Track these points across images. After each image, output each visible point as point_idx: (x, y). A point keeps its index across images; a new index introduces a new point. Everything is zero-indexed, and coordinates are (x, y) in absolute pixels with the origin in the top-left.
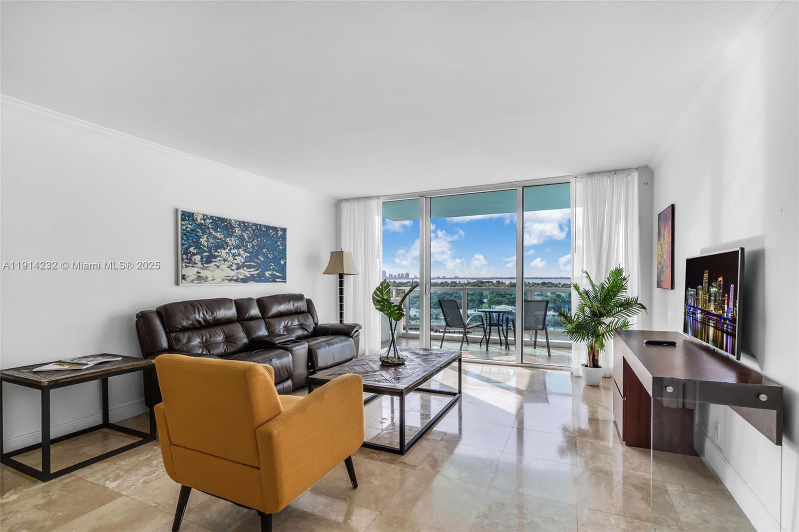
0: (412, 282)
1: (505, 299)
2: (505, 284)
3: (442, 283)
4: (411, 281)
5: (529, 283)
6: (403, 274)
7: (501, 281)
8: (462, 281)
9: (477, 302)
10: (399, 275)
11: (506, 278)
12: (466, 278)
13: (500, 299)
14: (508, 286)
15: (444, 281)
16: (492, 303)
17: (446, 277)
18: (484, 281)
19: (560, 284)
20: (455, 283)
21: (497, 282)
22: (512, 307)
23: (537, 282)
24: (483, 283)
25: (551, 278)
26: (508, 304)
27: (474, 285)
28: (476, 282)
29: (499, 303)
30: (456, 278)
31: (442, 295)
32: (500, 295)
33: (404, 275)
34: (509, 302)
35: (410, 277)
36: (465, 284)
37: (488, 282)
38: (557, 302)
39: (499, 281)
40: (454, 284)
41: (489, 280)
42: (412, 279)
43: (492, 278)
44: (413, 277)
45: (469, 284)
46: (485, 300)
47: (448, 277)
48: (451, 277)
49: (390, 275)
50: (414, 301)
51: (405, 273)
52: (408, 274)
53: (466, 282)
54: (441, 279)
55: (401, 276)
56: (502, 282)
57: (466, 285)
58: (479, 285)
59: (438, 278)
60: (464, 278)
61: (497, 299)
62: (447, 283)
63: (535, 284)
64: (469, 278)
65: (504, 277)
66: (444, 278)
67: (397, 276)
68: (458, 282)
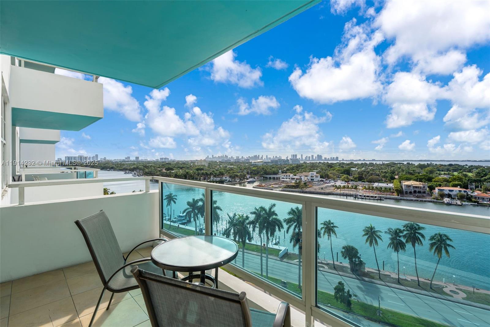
0: (340, 163)
1: (413, 177)
3: (362, 164)
4: (339, 162)
6: (334, 158)
7: (411, 163)
8: (378, 163)
9: (389, 178)
10: (331, 158)
12: (381, 161)
13: (409, 176)
14: (417, 167)
15: (364, 162)
16: (401, 179)
17: (366, 160)
18: (396, 162)
19: (467, 165)
20: (373, 164)
21: (407, 163)
22: (420, 183)
23: (443, 164)
24: (395, 164)
25: (457, 161)
26: (416, 180)
27: (388, 165)
29: (408, 179)
31: (361, 172)
32: (409, 173)
35: (339, 159)
36: (380, 164)
39: (409, 163)
40: (372, 164)
41: (401, 162)
42: (340, 161)
45: (383, 164)
46: (396, 177)
48: (370, 160)
49: (325, 158)
50: (340, 176)
51: (335, 157)
52: (337, 158)
53: (381, 163)
54: (362, 161)
56: (412, 163)
58: (392, 165)
59: (360, 160)
60: (380, 161)
61: (406, 176)
62: (366, 163)
65: (414, 160)
66: (364, 160)
67: (330, 159)
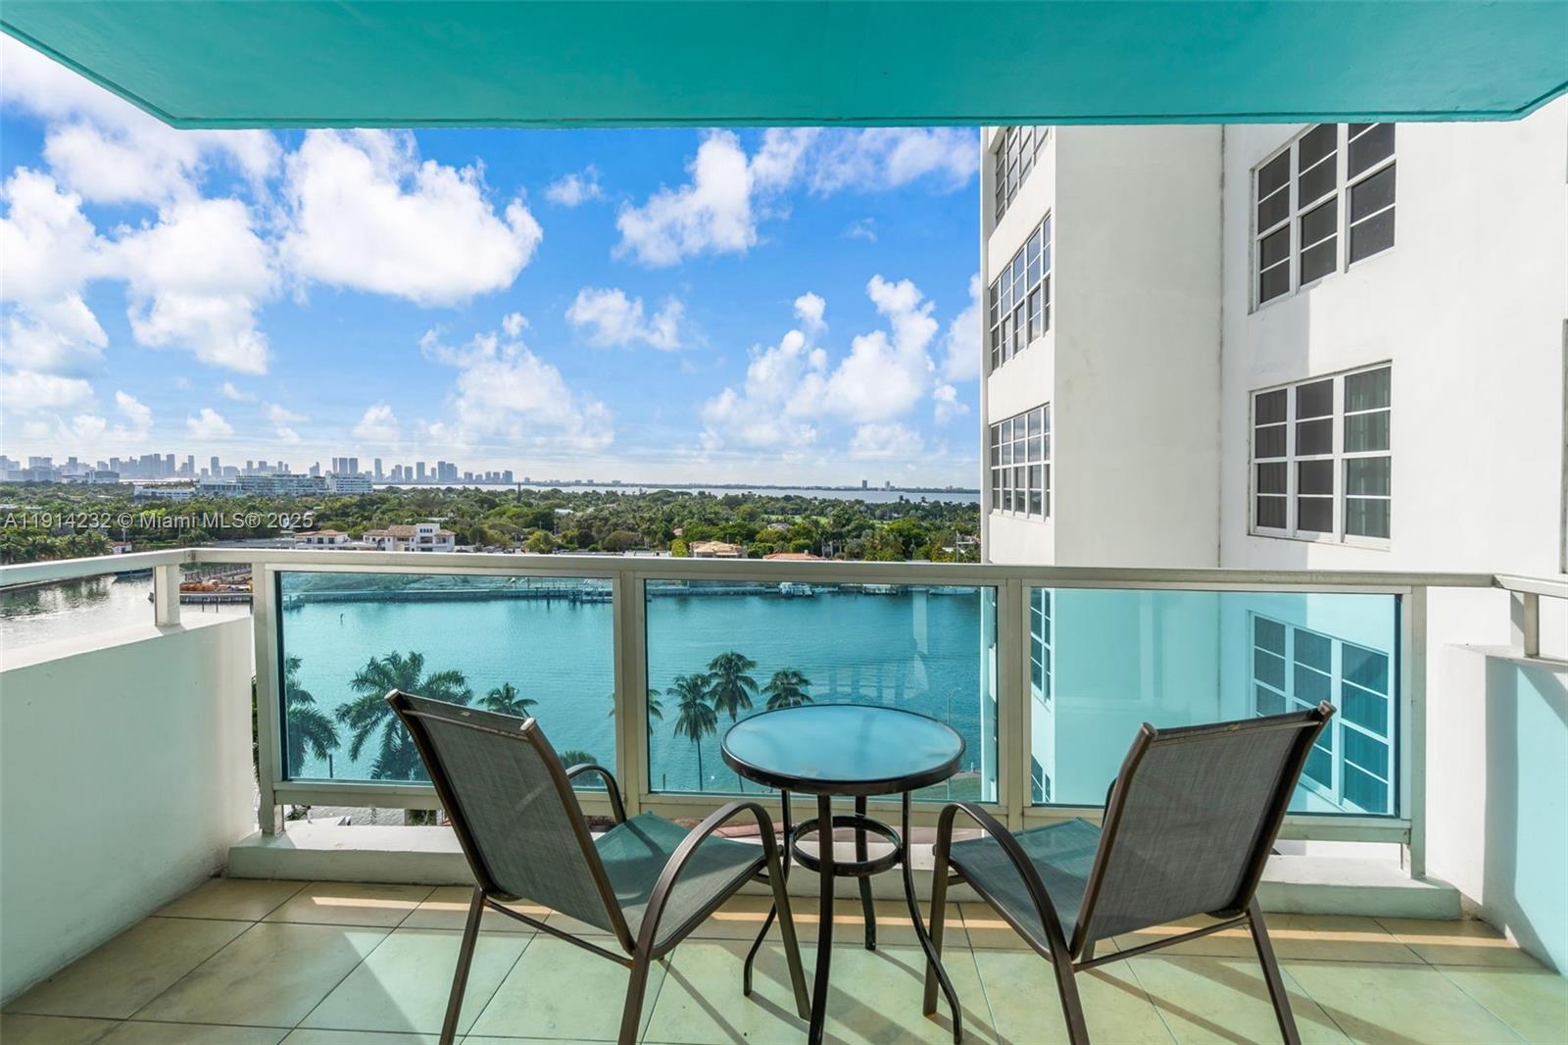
0: (520, 492)
1: (715, 530)
2: (716, 498)
3: (586, 494)
4: (516, 488)
5: (760, 497)
6: (496, 474)
7: (707, 491)
8: (629, 491)
9: (660, 535)
10: (488, 474)
11: (716, 487)
12: (637, 486)
13: (706, 529)
14: (721, 503)
15: (590, 490)
16: (690, 538)
17: (595, 482)
18: (674, 491)
19: (816, 499)
20: (614, 494)
21: (701, 494)
22: (731, 545)
24: (671, 495)
25: (799, 488)
26: (723, 540)
27: (654, 499)
28: (657, 493)
29: (705, 538)
30: (616, 484)
31: (586, 520)
32: (706, 520)
33: (501, 477)
34: (725, 535)
35: (514, 480)
36: (634, 496)
37: (683, 494)
38: (814, 535)
39: (704, 493)
40: (612, 497)
41: (684, 490)
42: (519, 485)
43: (690, 487)
44: (522, 480)
45: (643, 496)
46: (678, 532)
47: (600, 482)
48: (606, 482)
49: (466, 474)
50: (524, 534)
51: (502, 473)
52: (508, 474)
53: (637, 493)
55: (493, 478)
56: (710, 494)
57: (638, 498)
58: (665, 499)
59: (578, 483)
60: (632, 486)
61: (700, 528)
62: (598, 494)
63: (771, 499)
64: (644, 486)
65: (714, 484)
66: (590, 483)
67: (484, 478)
68: (620, 493)
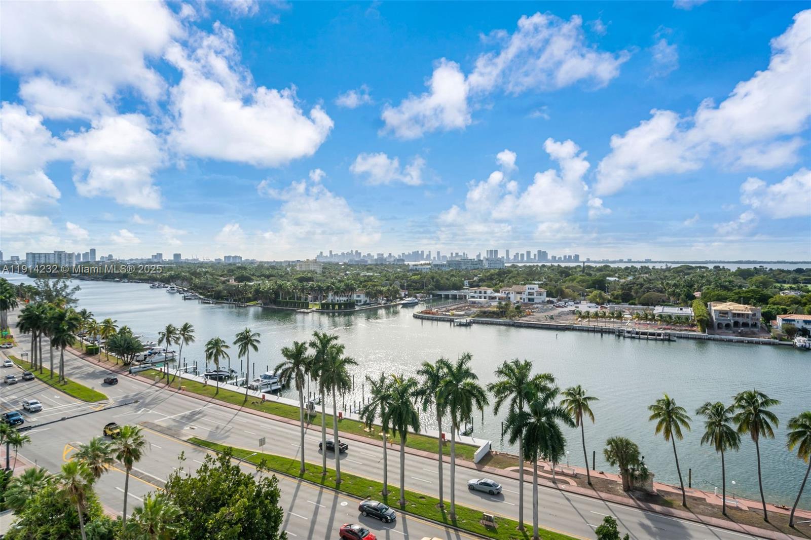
0: (584, 267)
1: (730, 294)
2: (730, 270)
3: (627, 268)
4: (582, 265)
6: (570, 257)
7: (721, 266)
8: (658, 266)
9: (683, 296)
10: (565, 257)
12: (663, 262)
13: (723, 293)
14: (734, 274)
15: (629, 265)
16: (707, 299)
17: (632, 260)
18: (693, 265)
20: (647, 268)
21: (715, 267)
22: (746, 306)
23: (786, 269)
24: (692, 268)
26: (738, 301)
27: (677, 271)
28: (679, 267)
29: (722, 299)
30: (648, 261)
31: (627, 285)
32: (721, 286)
33: (572, 258)
34: (740, 298)
35: (581, 259)
36: (662, 269)
37: (700, 267)
39: (719, 267)
40: (645, 270)
41: (702, 265)
42: (584, 262)
43: (708, 262)
44: (585, 260)
45: (668, 269)
46: (697, 294)
47: (635, 260)
48: (641, 260)
49: (552, 257)
50: (587, 292)
51: (573, 255)
52: (577, 257)
53: (664, 267)
54: (625, 262)
55: (568, 259)
56: (724, 268)
57: (664, 271)
58: (686, 271)
59: (621, 261)
60: (660, 262)
61: (716, 292)
62: (635, 268)
63: (783, 271)
64: (669, 262)
65: (726, 260)
66: (630, 261)
67: (563, 259)
68: (651, 267)
